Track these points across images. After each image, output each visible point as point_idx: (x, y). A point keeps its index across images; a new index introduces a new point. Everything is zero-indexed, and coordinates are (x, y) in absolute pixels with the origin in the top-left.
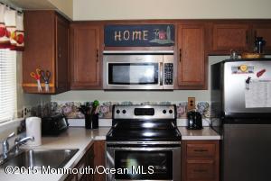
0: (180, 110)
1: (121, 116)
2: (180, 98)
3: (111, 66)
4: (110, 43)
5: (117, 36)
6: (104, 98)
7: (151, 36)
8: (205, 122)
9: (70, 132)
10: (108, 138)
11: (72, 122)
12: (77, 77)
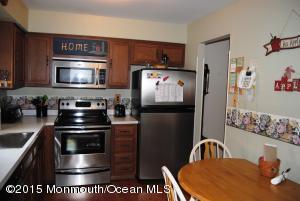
0: (110, 104)
1: (65, 107)
2: (109, 94)
3: (58, 69)
4: (58, 52)
5: (64, 47)
6: (52, 94)
7: (90, 48)
8: (128, 112)
9: (24, 120)
10: (56, 124)
11: (26, 112)
12: (30, 77)
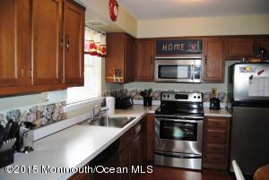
0: (206, 97)
1: (166, 99)
2: (207, 88)
3: (160, 67)
4: (160, 52)
5: (164, 48)
6: (156, 87)
7: (186, 47)
8: (222, 105)
9: (134, 107)
10: (157, 112)
11: (135, 102)
12: (139, 73)
